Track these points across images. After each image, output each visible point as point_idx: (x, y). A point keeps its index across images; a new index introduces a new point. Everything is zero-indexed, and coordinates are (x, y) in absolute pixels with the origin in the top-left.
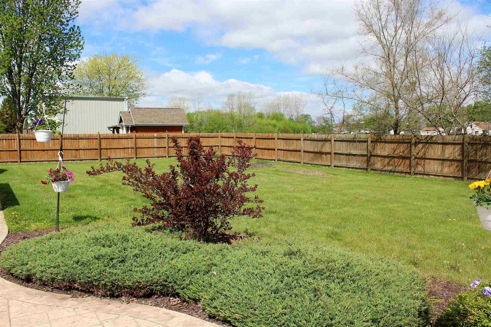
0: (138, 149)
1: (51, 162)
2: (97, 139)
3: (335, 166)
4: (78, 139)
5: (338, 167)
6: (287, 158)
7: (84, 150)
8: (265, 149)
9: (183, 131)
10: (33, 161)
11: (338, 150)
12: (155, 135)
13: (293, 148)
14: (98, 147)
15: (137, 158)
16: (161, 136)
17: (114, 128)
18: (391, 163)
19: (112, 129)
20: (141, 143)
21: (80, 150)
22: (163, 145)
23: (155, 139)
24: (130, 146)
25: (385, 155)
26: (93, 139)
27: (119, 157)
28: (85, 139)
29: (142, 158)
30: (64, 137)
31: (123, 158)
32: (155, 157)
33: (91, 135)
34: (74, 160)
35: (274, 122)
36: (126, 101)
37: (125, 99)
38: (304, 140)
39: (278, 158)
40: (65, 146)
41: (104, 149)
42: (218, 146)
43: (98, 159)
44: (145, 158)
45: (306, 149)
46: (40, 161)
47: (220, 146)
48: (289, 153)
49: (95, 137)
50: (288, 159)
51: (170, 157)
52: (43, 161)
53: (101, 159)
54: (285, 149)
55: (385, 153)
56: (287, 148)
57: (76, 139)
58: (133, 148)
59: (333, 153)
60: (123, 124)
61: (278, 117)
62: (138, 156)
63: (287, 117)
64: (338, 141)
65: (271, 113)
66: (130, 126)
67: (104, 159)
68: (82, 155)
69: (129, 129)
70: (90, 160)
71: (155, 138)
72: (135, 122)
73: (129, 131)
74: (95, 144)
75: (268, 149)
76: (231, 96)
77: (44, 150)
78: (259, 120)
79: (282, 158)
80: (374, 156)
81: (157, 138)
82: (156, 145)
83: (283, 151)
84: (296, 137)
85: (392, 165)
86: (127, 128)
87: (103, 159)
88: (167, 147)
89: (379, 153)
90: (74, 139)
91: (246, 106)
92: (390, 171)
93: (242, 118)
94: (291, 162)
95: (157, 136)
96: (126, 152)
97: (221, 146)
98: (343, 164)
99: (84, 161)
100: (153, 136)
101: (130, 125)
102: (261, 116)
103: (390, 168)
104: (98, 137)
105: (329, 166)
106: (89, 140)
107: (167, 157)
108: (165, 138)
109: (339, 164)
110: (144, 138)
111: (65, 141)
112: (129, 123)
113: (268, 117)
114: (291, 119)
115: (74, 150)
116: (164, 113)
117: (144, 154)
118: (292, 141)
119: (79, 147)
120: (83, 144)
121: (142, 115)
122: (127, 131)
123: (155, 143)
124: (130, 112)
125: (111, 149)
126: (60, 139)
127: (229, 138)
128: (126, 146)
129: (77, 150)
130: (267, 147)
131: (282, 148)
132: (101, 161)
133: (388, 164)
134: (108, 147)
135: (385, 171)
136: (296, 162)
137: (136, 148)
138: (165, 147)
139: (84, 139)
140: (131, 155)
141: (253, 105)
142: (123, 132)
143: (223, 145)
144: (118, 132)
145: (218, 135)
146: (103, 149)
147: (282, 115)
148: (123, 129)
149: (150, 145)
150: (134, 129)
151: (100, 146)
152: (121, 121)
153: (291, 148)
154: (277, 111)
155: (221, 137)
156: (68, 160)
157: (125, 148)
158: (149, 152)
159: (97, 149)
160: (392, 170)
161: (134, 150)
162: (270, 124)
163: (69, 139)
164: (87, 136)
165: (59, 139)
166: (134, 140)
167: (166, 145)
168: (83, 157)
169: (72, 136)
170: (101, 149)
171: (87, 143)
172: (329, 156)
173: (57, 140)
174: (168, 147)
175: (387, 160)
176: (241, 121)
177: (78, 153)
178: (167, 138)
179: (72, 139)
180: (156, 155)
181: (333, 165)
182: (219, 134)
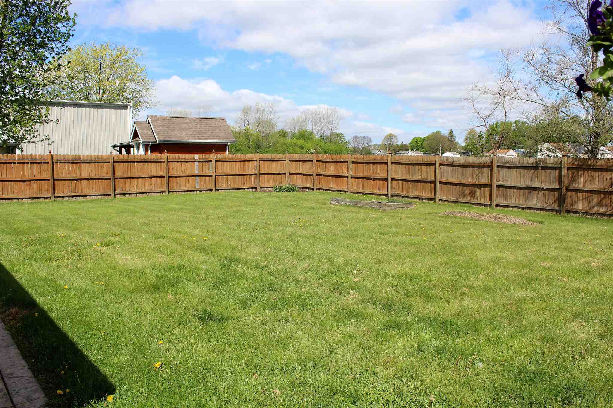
0: (171, 179)
1: (36, 200)
2: (109, 162)
3: (497, 206)
4: (79, 163)
5: (502, 206)
6: (408, 192)
7: (88, 179)
8: (368, 179)
9: (227, 151)
10: (5, 199)
11: (503, 182)
12: (197, 156)
13: (420, 177)
14: (110, 175)
15: (169, 192)
16: (205, 158)
17: (121, 147)
18: (604, 202)
19: (118, 149)
20: (177, 169)
21: (81, 179)
22: (207, 172)
23: (196, 163)
24: (160, 173)
25: (595, 190)
26: (102, 162)
27: (143, 191)
28: (91, 163)
29: (177, 192)
30: (57, 160)
31: (148, 193)
32: (196, 191)
33: (100, 157)
34: (73, 197)
35: (301, 142)
36: (130, 109)
37: (129, 106)
38: (441, 165)
39: (393, 193)
40: (58, 174)
41: (120, 178)
42: (285, 174)
43: (110, 195)
44: (181, 191)
45: (444, 180)
46: (18, 199)
47: (288, 174)
48: (411, 185)
49: (106, 160)
50: (411, 194)
51: (218, 190)
52: (22, 199)
53: (115, 195)
54: (404, 178)
55: (593, 187)
56: (409, 178)
57: (76, 163)
58: (164, 177)
59: (495, 186)
60: (141, 140)
61: (305, 136)
62: (171, 190)
63: (317, 135)
64: (503, 167)
65: (296, 131)
66: (151, 144)
67: (119, 194)
68: (86, 188)
69: (149, 149)
70: (98, 195)
71: (197, 161)
72: (159, 138)
73: (149, 151)
74: (105, 171)
75: (375, 179)
76: (246, 110)
77: (24, 181)
78: (282, 140)
79: (399, 193)
80: (572, 190)
81: (199, 162)
82: (197, 173)
83: (400, 182)
84: (426, 160)
85: (606, 206)
86: (146, 146)
87: (117, 194)
88: (214, 175)
89: (581, 185)
90: (72, 163)
91: (267, 121)
92: (603, 215)
93: (260, 137)
94: (417, 198)
95: (200, 159)
96: (153, 183)
97: (290, 174)
98: (513, 202)
99: (89, 198)
100: (194, 158)
101: (151, 141)
102: (283, 134)
103: (603, 210)
104: (111, 160)
105: (486, 205)
106: (97, 164)
107: (214, 190)
108: (211, 161)
109: (505, 202)
110: (180, 162)
111: (57, 167)
112: (149, 139)
113: (293, 136)
114: (321, 139)
115: (73, 180)
116: (199, 125)
117: (180, 186)
118: (417, 167)
119: (80, 175)
120: (87, 171)
121: (169, 127)
122: (146, 151)
123: (196, 169)
124: (149, 123)
125: (130, 178)
126: (51, 163)
127: (303, 161)
128: (154, 174)
129: (77, 180)
130: (372, 176)
131: (399, 176)
132: (115, 197)
133: (600, 204)
134: (125, 176)
135: (593, 214)
136: (425, 199)
137: (169, 177)
138: (211, 176)
139: (88, 163)
140: (162, 187)
141: (274, 121)
142: (138, 152)
143: (294, 172)
144: (128, 152)
145: (285, 158)
146: (117, 178)
147: (311, 133)
148: (138, 147)
149: (188, 173)
150: (157, 148)
151: (114, 174)
152: (136, 135)
153: (418, 178)
154: (304, 128)
155: (289, 160)
156: (64, 197)
157: (151, 178)
158: (187, 183)
159: (110, 179)
160: (608, 213)
161: (165, 180)
162: (296, 145)
163: (64, 163)
164: (93, 158)
165: (48, 163)
166: (165, 164)
167: (211, 172)
168: (87, 191)
169: (70, 158)
170: (115, 179)
171: (94, 169)
172: (487, 190)
173: (46, 164)
174: (216, 175)
175: (596, 199)
176: (259, 141)
177: (80, 185)
178: (213, 161)
179: (68, 163)
180: (198, 187)
181: (494, 204)
182: (287, 157)
